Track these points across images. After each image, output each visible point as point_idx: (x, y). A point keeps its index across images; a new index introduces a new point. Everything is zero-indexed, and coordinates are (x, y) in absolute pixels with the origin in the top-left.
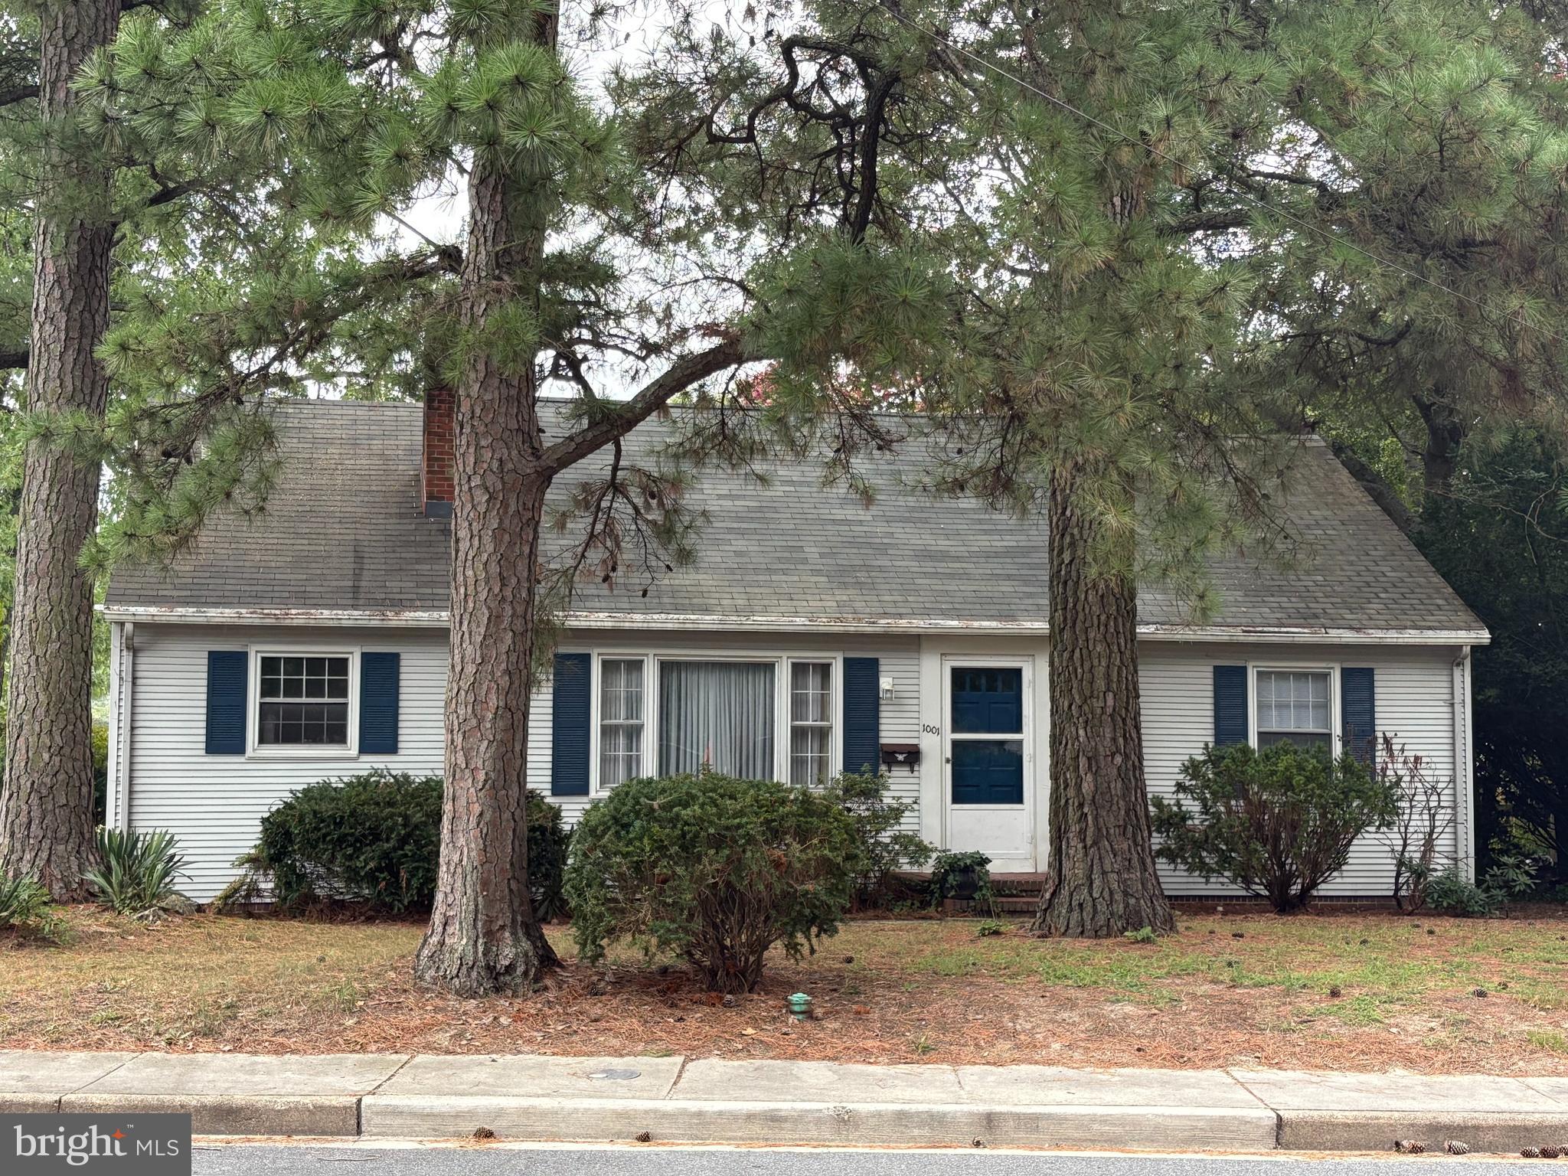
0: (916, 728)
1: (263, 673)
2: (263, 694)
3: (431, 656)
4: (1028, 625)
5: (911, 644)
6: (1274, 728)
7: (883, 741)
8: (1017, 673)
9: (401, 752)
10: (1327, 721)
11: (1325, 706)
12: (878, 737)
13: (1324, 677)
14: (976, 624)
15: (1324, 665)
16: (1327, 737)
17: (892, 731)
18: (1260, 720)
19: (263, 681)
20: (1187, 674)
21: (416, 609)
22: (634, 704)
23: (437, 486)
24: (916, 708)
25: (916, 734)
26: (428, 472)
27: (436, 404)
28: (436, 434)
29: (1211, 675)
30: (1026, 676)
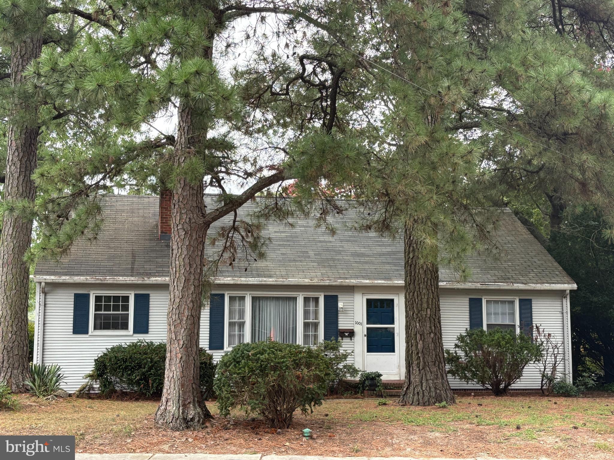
0: (352, 322)
1: (96, 302)
2: (95, 311)
3: (163, 295)
4: (396, 282)
5: (351, 289)
6: (493, 322)
7: (340, 328)
8: (392, 300)
9: (150, 333)
10: (514, 320)
11: (513, 314)
12: (337, 326)
13: (512, 302)
14: (376, 282)
15: (512, 297)
16: (514, 326)
17: (343, 324)
18: (488, 319)
19: (96, 305)
20: (459, 301)
21: (156, 276)
22: (242, 313)
23: (165, 228)
24: (352, 315)
25: (352, 325)
26: (161, 223)
27: (164, 196)
28: (165, 208)
29: (468, 302)
30: (396, 302)
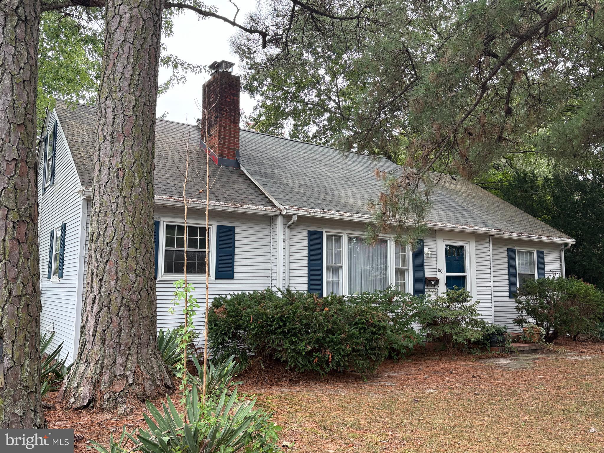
0: (435, 270)
1: (167, 234)
2: (166, 246)
3: (249, 229)
4: (476, 228)
6: (521, 273)
7: (426, 276)
8: (462, 248)
9: (235, 278)
10: (532, 269)
11: (532, 264)
12: (424, 274)
13: (531, 253)
14: (461, 227)
15: (532, 249)
16: (534, 275)
17: (429, 272)
18: (519, 269)
19: (167, 238)
20: (501, 251)
23: (223, 151)
24: (435, 262)
25: (435, 273)
26: (219, 144)
27: (223, 112)
28: (223, 126)
30: (467, 249)
